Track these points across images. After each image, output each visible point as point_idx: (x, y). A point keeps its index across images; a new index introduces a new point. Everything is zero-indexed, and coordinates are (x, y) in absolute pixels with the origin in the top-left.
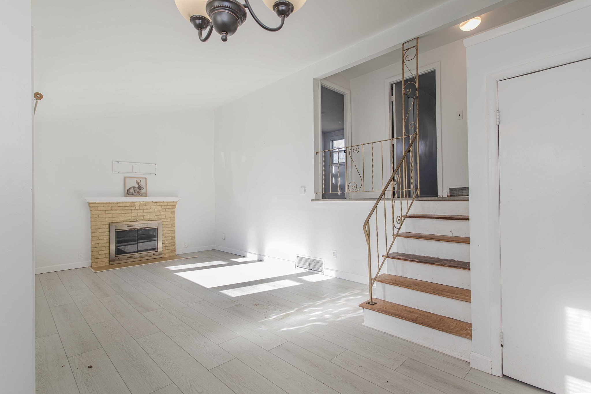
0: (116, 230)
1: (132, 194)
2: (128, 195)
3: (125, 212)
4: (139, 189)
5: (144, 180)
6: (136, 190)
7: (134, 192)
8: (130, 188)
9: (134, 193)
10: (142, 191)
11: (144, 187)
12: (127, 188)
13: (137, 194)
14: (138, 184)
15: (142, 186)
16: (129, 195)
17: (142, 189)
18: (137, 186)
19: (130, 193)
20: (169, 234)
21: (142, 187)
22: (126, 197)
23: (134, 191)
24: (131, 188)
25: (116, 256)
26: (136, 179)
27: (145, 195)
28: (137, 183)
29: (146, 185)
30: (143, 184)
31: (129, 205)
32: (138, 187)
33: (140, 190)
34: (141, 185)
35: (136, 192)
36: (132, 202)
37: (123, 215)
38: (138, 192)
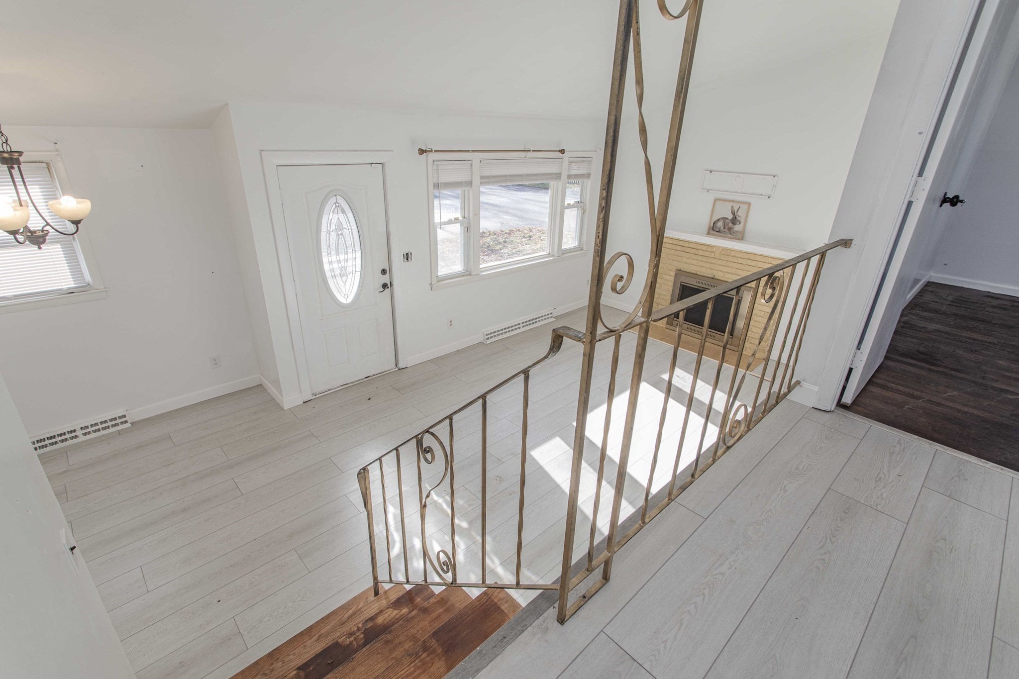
0: (682, 283)
1: (718, 230)
2: (712, 232)
3: (698, 258)
4: (732, 223)
5: (746, 206)
6: (728, 224)
7: (722, 227)
8: (718, 220)
9: (723, 229)
10: (737, 228)
11: (742, 221)
12: (714, 220)
13: (727, 231)
14: (734, 214)
15: (738, 218)
16: (714, 232)
17: (738, 223)
18: (730, 216)
19: (716, 227)
20: (761, 316)
21: (739, 221)
22: (708, 233)
23: (724, 225)
24: (721, 220)
25: (675, 319)
27: (740, 237)
28: (732, 210)
29: (747, 216)
30: (741, 214)
32: (732, 219)
33: (734, 224)
34: (737, 217)
35: (726, 227)
36: (709, 246)
37: (695, 262)
38: (730, 229)
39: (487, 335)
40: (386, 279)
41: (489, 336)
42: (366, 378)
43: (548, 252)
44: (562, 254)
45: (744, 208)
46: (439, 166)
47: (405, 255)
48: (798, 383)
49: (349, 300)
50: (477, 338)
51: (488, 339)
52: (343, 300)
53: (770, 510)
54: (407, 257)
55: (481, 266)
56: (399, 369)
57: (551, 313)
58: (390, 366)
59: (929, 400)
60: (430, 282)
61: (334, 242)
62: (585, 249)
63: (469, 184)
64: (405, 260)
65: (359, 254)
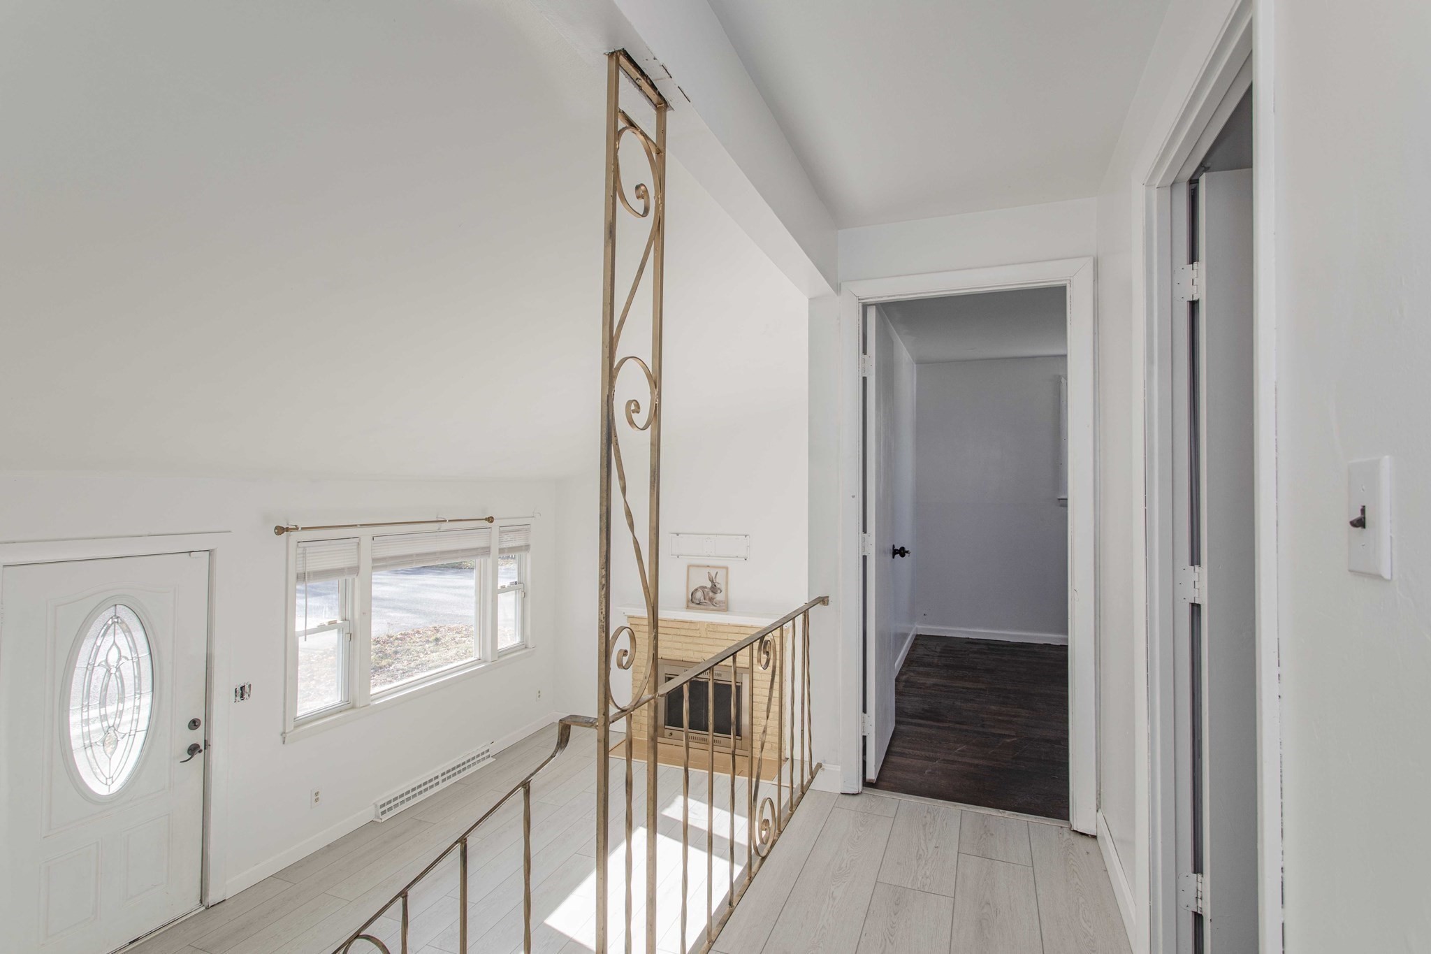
0: (667, 676)
1: (698, 602)
2: (691, 605)
3: (683, 639)
4: (712, 592)
5: (724, 571)
6: (708, 594)
7: (702, 598)
8: (696, 590)
9: (704, 601)
12: (692, 590)
13: (709, 603)
14: (712, 581)
15: (718, 586)
16: (694, 605)
17: (719, 591)
18: (709, 585)
19: (695, 599)
21: (719, 589)
23: (704, 595)
24: (699, 589)
25: (666, 727)
26: (708, 570)
27: (724, 607)
28: (709, 577)
29: (727, 583)
30: (720, 581)
31: (686, 626)
32: (712, 587)
33: (715, 593)
34: (716, 584)
35: (707, 598)
36: (691, 622)
37: (679, 645)
38: (711, 599)
39: (383, 805)
40: (197, 737)
41: (385, 807)
42: (131, 943)
43: (478, 656)
44: (499, 657)
45: (721, 573)
46: (307, 549)
47: (239, 689)
48: (819, 766)
49: (115, 788)
50: (366, 814)
51: (383, 813)
52: (101, 789)
53: (823, 927)
54: (242, 692)
55: (373, 691)
56: (207, 908)
57: (488, 751)
58: (190, 903)
59: (944, 760)
60: (281, 730)
61: (100, 685)
62: (530, 646)
63: (355, 570)
64: (238, 698)
65: (147, 700)
